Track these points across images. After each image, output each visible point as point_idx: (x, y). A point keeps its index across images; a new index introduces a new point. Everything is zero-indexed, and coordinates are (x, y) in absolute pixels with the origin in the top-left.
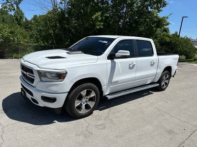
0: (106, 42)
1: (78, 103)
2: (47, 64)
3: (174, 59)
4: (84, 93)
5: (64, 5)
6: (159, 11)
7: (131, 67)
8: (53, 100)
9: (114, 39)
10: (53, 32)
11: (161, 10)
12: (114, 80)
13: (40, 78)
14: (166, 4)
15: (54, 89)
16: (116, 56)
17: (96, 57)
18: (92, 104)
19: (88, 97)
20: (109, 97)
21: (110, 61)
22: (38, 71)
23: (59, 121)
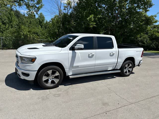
0: (71, 38)
1: (45, 78)
2: (26, 52)
3: (137, 52)
4: (50, 72)
5: (66, 11)
6: (146, 11)
7: (91, 57)
8: (27, 75)
9: (77, 36)
10: (57, 31)
11: (148, 10)
12: (75, 64)
13: (21, 61)
14: (152, 5)
15: (28, 68)
16: (75, 48)
17: (61, 48)
18: (57, 81)
19: (54, 76)
20: (71, 77)
21: (71, 51)
22: (20, 57)
23: (33, 89)
